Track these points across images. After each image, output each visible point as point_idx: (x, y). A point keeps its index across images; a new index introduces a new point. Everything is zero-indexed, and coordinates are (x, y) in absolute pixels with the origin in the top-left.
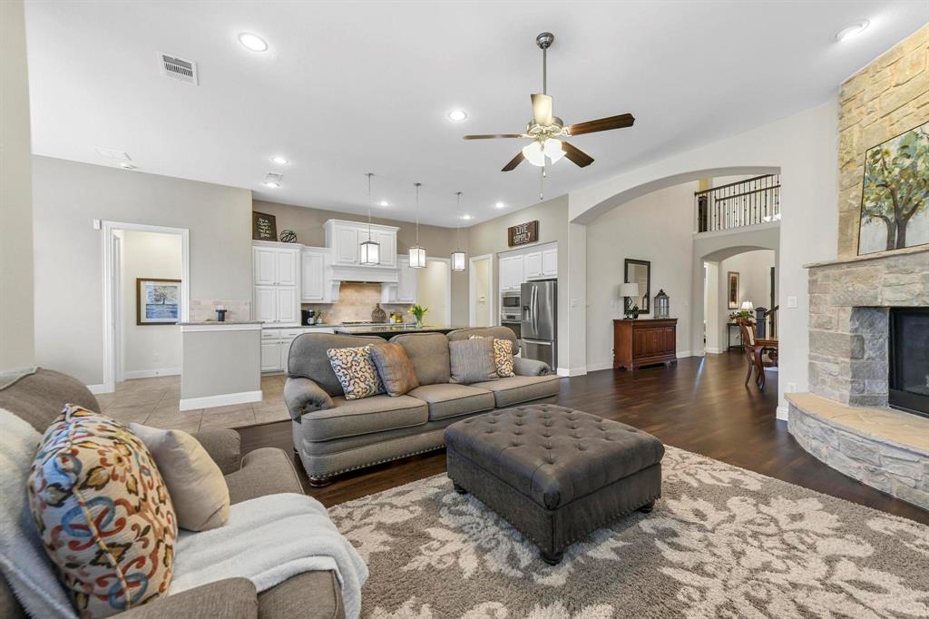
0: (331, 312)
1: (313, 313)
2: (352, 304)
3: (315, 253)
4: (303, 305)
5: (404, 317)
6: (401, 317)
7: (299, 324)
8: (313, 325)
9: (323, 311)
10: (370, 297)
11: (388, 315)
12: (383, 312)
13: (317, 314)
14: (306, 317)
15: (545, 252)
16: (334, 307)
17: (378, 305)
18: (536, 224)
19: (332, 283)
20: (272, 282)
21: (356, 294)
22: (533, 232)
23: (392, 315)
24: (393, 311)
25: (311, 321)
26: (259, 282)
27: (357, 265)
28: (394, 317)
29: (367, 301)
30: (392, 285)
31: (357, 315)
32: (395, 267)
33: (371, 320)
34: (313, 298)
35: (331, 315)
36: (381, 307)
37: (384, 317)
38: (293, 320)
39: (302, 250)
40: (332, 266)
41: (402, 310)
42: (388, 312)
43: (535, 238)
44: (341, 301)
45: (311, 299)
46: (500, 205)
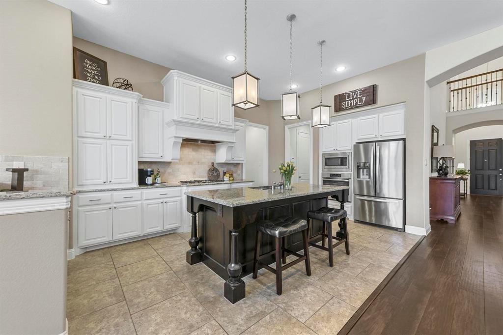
0: (169, 170)
1: (152, 171)
2: (190, 163)
3: (153, 107)
4: (140, 163)
5: (235, 175)
6: (232, 175)
7: (135, 184)
8: (152, 185)
9: (161, 170)
10: (205, 157)
11: (222, 174)
12: (217, 170)
13: (155, 173)
14: (143, 177)
15: (382, 115)
16: (172, 165)
17: (213, 164)
18: (374, 88)
19: (173, 140)
20: (101, 135)
21: (194, 153)
22: (370, 96)
23: (225, 174)
24: (225, 169)
25: (149, 180)
26: (84, 134)
27: (199, 122)
28: (228, 175)
29: (203, 160)
30: (230, 145)
31: (194, 173)
32: (233, 128)
33: (206, 179)
34: (151, 155)
35: (169, 173)
36: (216, 166)
37: (218, 176)
38: (129, 179)
39: (140, 101)
40: (174, 121)
41: (233, 168)
42: (221, 170)
43: (373, 101)
44: (181, 160)
45: (149, 157)
46: (341, 69)
